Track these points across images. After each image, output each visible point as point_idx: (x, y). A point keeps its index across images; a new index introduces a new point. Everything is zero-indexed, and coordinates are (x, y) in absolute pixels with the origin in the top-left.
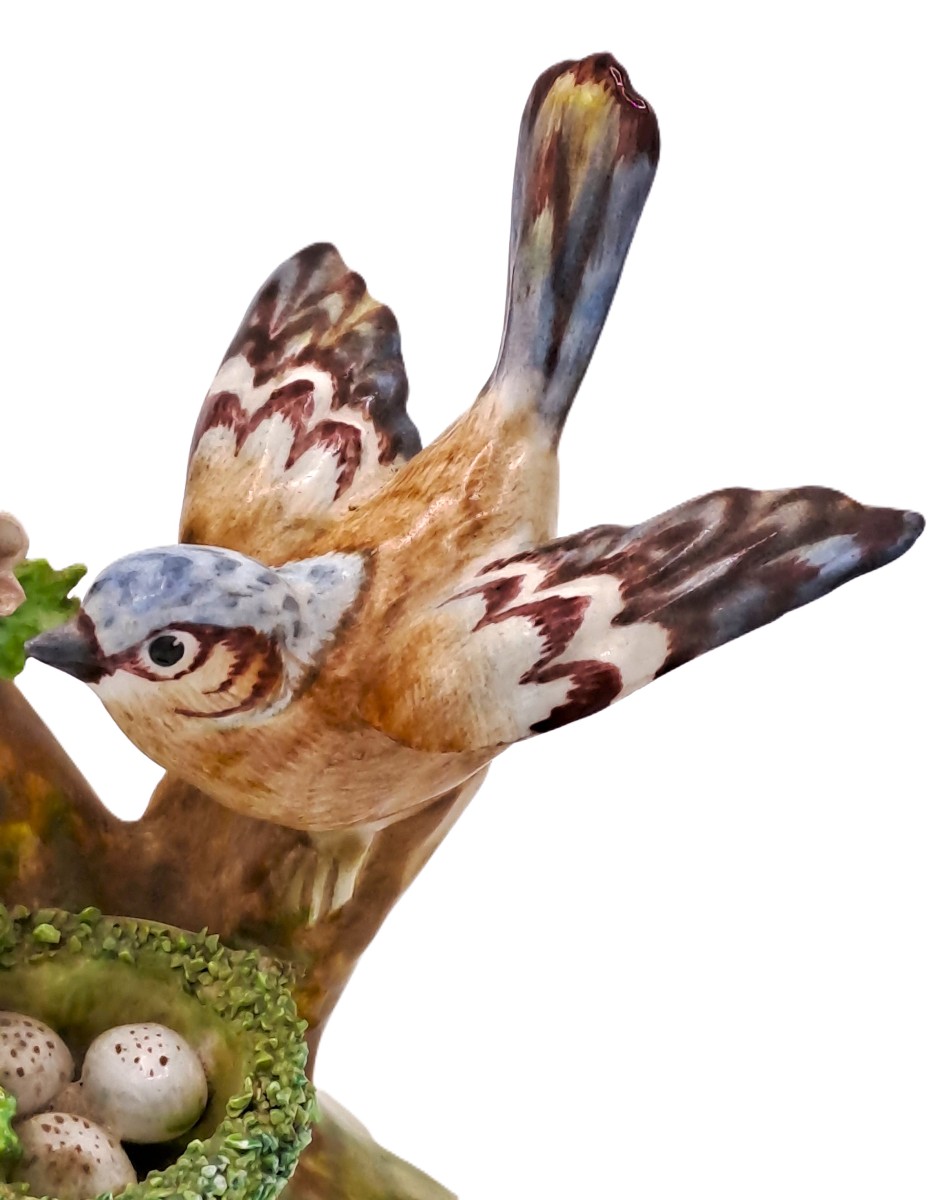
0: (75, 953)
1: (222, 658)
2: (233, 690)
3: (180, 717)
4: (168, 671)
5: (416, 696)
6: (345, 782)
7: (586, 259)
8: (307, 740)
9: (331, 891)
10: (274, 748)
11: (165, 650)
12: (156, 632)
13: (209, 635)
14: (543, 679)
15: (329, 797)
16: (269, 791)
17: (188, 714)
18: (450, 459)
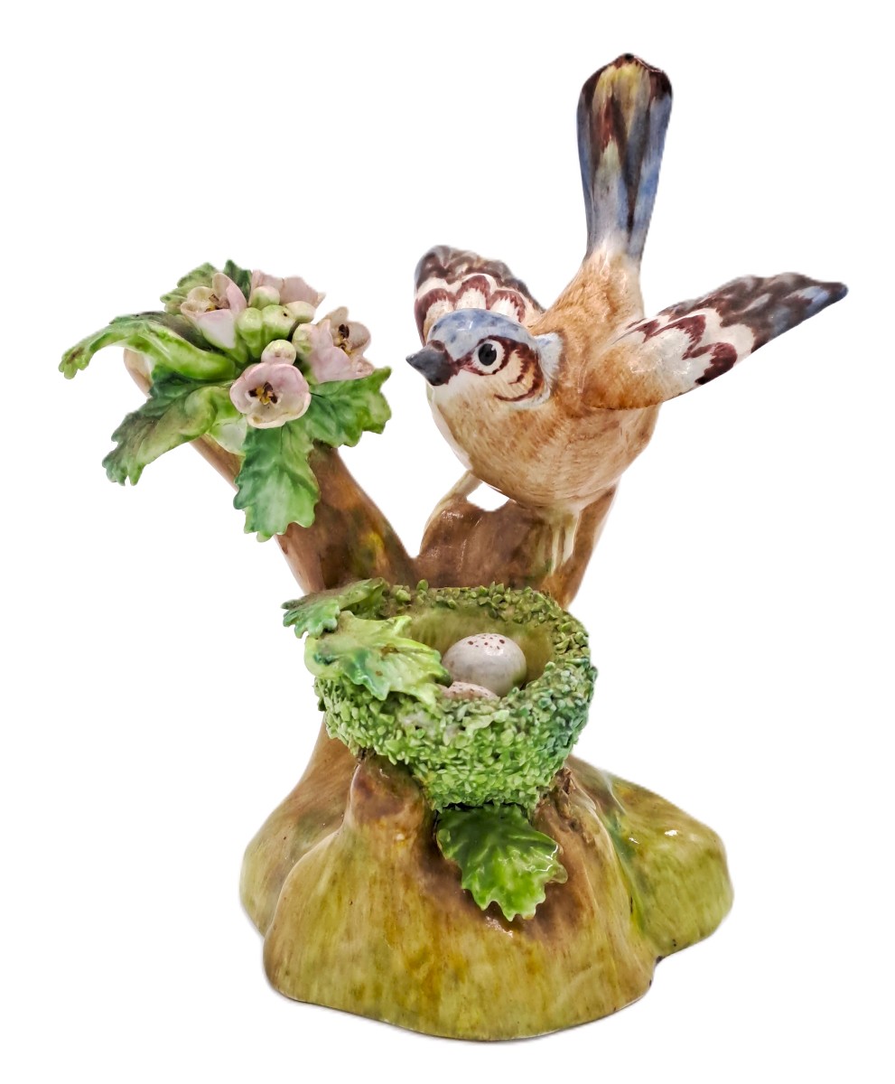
0: (421, 606)
1: (515, 362)
2: (524, 381)
3: (497, 400)
4: (488, 369)
5: (623, 379)
6: (576, 457)
7: (641, 160)
8: (558, 423)
9: (562, 549)
10: (543, 428)
11: (487, 355)
12: (482, 341)
13: (510, 346)
14: (695, 355)
15: (568, 468)
16: (539, 461)
17: (501, 398)
18: (584, 286)
